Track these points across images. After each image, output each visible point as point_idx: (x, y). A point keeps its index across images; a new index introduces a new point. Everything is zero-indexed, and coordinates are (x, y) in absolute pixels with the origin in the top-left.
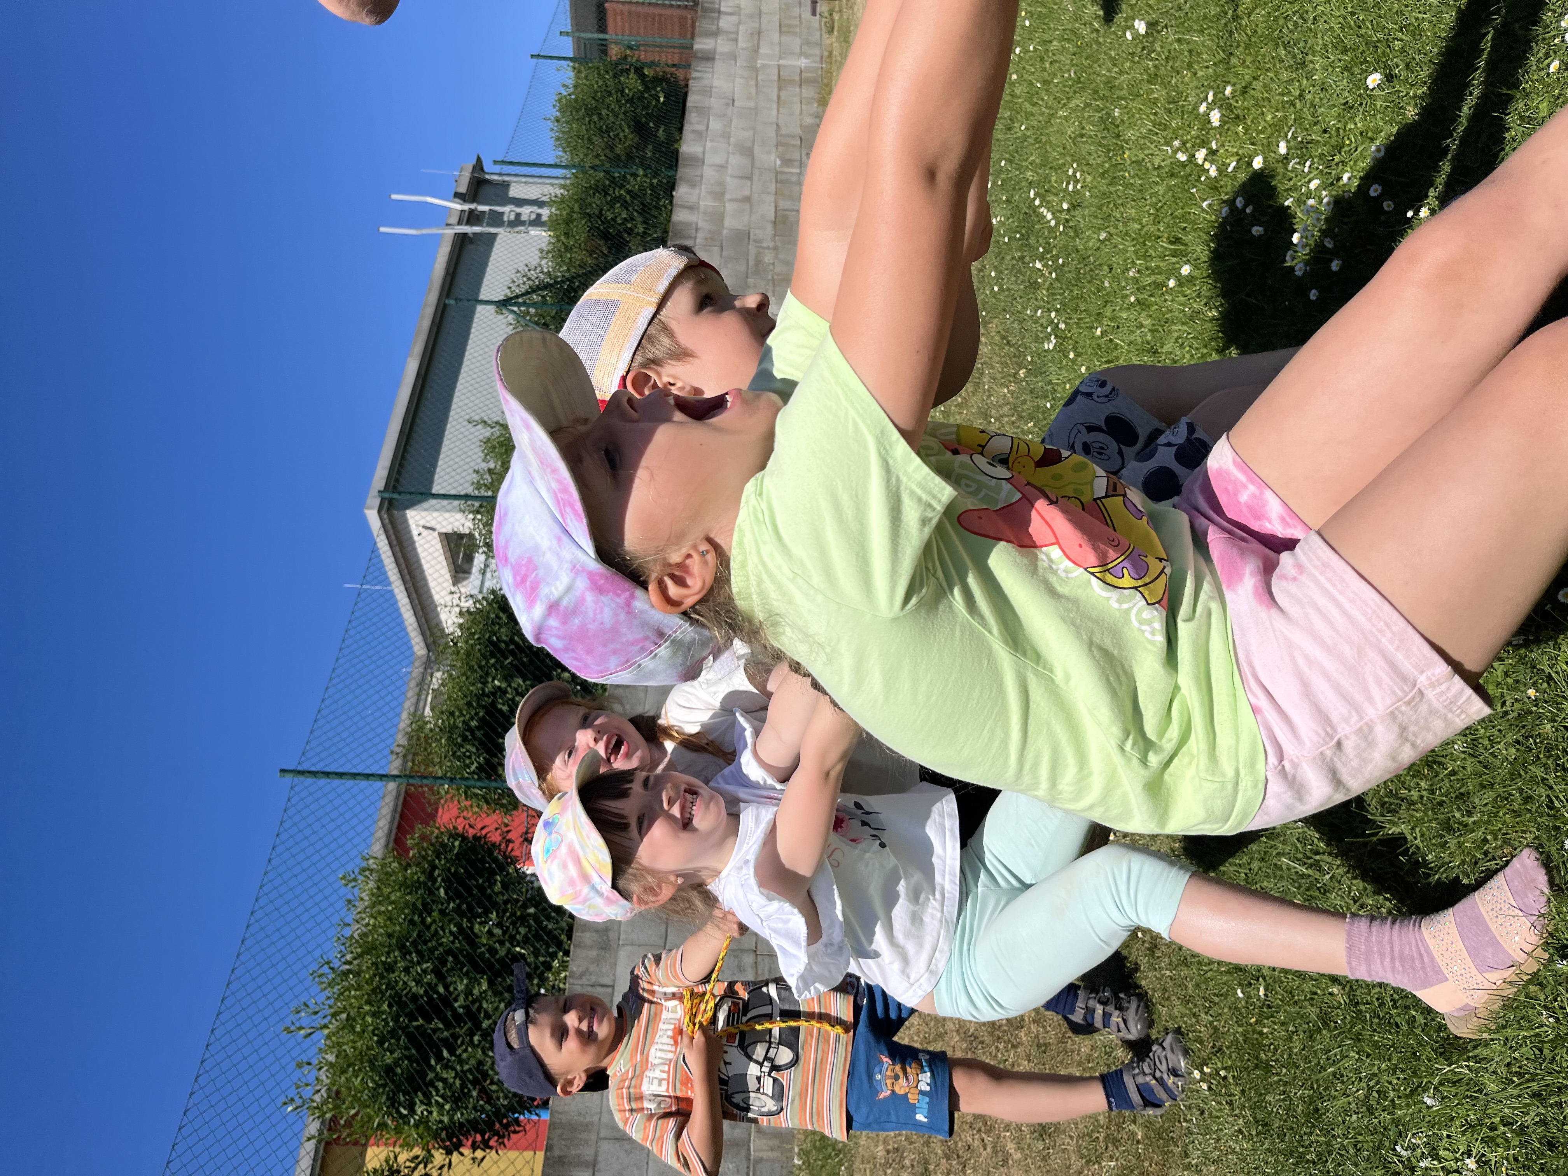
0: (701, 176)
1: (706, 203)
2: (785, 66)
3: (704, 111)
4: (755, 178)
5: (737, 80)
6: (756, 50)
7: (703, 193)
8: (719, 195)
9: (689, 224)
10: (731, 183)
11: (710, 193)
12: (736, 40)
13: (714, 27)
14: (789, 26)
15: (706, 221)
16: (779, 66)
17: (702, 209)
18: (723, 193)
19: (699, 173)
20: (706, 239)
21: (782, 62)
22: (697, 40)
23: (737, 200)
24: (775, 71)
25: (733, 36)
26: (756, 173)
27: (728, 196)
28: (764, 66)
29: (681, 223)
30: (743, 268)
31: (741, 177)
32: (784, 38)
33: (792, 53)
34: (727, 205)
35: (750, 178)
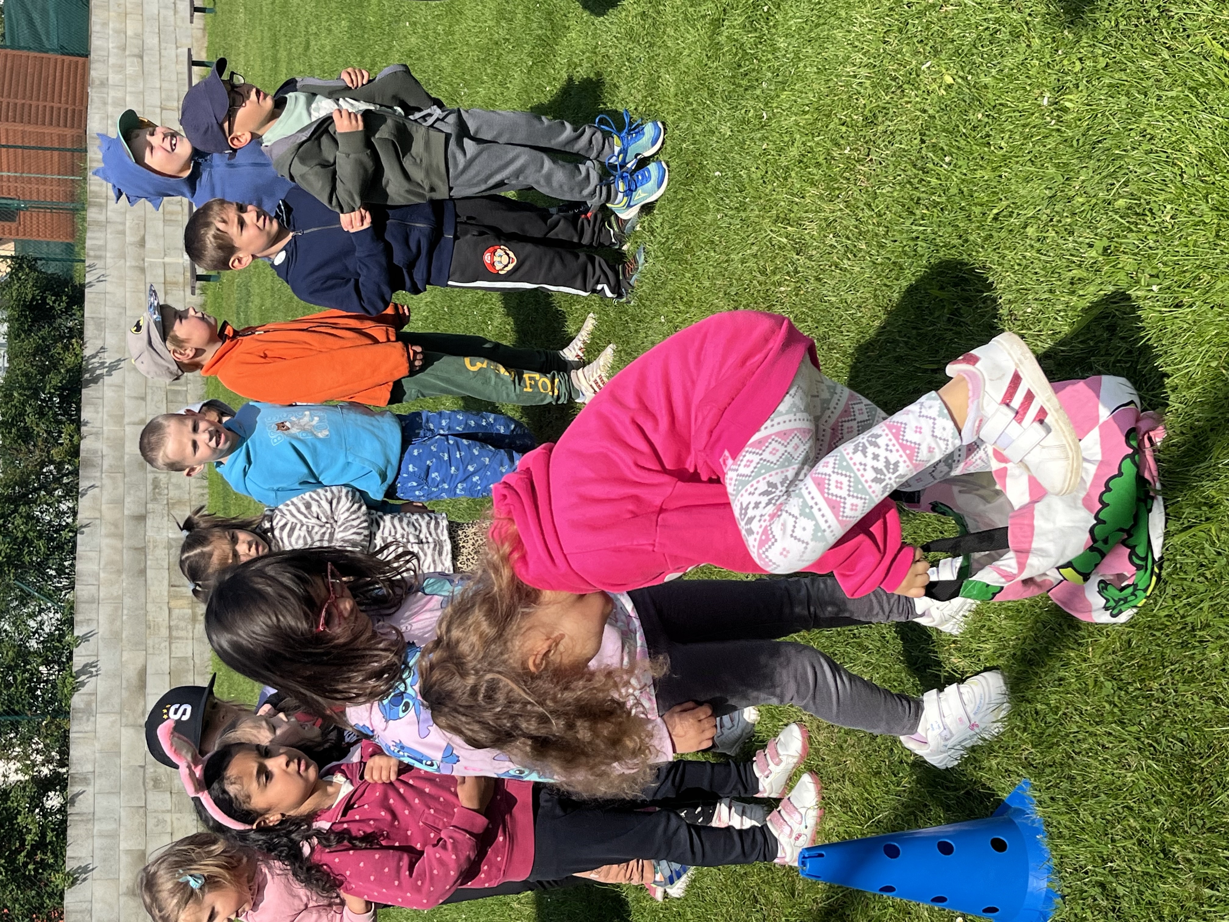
0: (103, 398)
1: (109, 429)
2: (169, 264)
3: (100, 325)
4: (149, 398)
5: (128, 284)
6: (142, 243)
7: (105, 417)
8: (119, 419)
9: (95, 452)
10: (129, 404)
11: (110, 416)
12: (123, 233)
13: (102, 218)
14: (171, 213)
15: (109, 447)
16: (164, 264)
17: (105, 436)
18: (123, 416)
19: (99, 395)
20: (111, 466)
21: (167, 260)
22: (89, 235)
23: (134, 424)
24: (161, 272)
25: (120, 227)
26: (149, 391)
27: (127, 420)
28: (151, 264)
29: (88, 451)
30: (143, 495)
31: (137, 398)
32: (167, 228)
33: (175, 248)
34: (127, 428)
35: (144, 399)
